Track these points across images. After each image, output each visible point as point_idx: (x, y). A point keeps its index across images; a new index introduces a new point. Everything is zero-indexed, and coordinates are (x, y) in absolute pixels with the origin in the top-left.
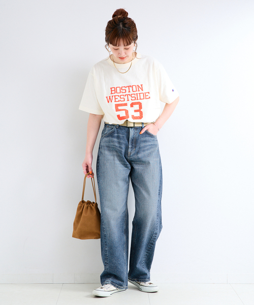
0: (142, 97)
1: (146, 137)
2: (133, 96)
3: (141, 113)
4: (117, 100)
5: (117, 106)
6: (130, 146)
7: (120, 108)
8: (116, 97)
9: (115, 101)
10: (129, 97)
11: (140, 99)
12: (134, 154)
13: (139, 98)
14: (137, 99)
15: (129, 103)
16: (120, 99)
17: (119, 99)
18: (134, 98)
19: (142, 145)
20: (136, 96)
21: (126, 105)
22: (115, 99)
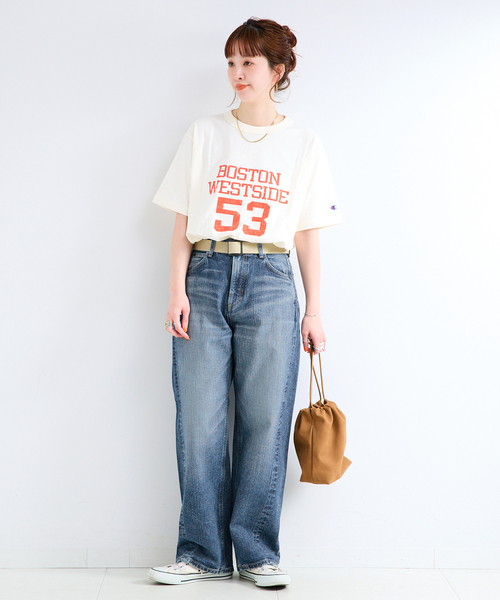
0: (273, 196)
1: (264, 274)
2: (257, 189)
3: (263, 226)
4: (224, 190)
5: (221, 201)
6: (232, 292)
7: (226, 207)
8: (225, 184)
9: (221, 192)
10: (250, 190)
11: (269, 199)
12: (239, 308)
13: (267, 196)
14: (264, 198)
15: (247, 201)
16: (231, 190)
17: (229, 188)
18: (257, 195)
19: (256, 290)
20: (262, 191)
21: (239, 203)
22: (222, 187)
